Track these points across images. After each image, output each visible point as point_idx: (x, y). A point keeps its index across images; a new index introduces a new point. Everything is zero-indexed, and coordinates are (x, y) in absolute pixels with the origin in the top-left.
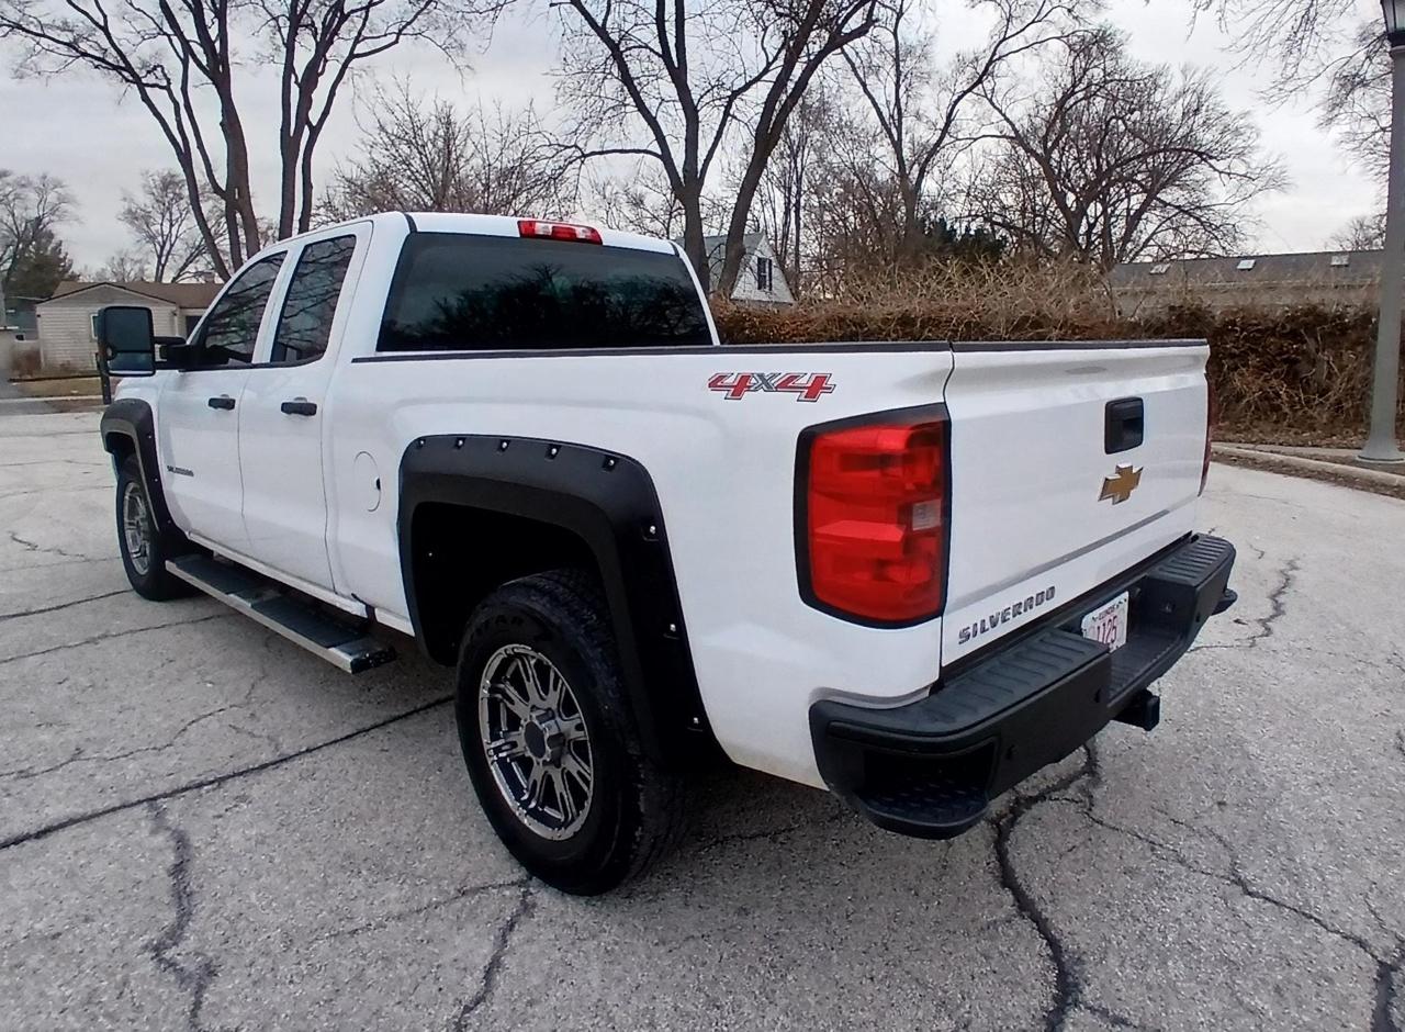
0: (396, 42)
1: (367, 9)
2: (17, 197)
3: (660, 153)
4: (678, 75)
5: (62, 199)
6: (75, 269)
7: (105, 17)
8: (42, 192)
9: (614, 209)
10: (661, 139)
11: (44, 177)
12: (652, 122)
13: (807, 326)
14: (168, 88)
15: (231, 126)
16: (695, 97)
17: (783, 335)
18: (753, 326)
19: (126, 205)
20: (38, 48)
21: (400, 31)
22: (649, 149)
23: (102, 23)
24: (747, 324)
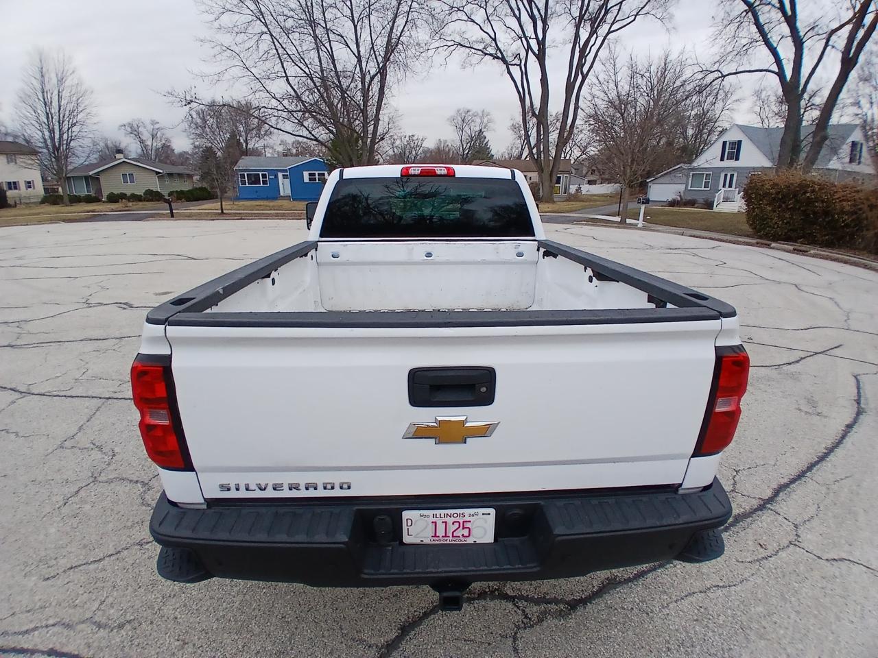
0: (634, 20)
1: (621, 3)
2: (473, 121)
3: (777, 71)
4: (791, 20)
5: (489, 121)
6: (492, 153)
7: (495, 33)
8: (482, 118)
9: (766, 106)
10: (778, 61)
11: (483, 111)
12: (774, 52)
13: (854, 194)
14: (520, 65)
15: (544, 81)
16: (802, 34)
17: (835, 199)
18: (813, 191)
19: (512, 122)
20: (471, 53)
21: (637, 13)
22: (770, 69)
23: (494, 37)
24: (809, 189)
